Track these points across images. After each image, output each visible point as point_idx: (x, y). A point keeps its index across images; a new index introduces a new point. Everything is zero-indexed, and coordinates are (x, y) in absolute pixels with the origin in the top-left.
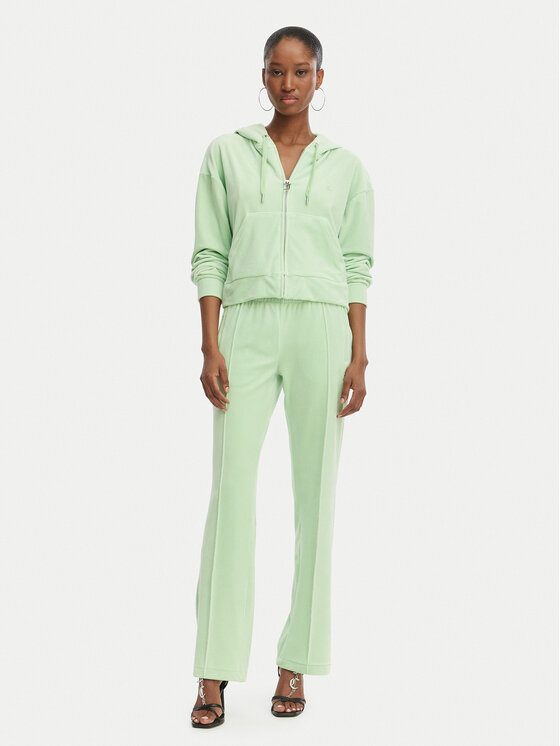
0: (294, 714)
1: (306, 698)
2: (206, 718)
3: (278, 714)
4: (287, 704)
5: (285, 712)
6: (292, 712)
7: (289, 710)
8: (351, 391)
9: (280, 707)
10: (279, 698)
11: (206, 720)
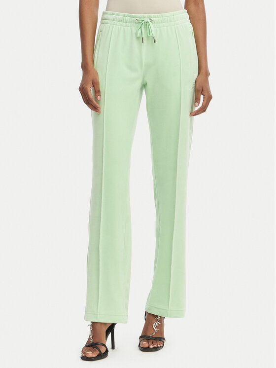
0: (156, 349)
1: (165, 337)
2: (91, 352)
3: (144, 349)
4: (150, 342)
5: (149, 347)
6: (154, 348)
7: (151, 347)
8: (202, 97)
9: (145, 344)
10: (144, 337)
11: (90, 354)
